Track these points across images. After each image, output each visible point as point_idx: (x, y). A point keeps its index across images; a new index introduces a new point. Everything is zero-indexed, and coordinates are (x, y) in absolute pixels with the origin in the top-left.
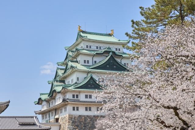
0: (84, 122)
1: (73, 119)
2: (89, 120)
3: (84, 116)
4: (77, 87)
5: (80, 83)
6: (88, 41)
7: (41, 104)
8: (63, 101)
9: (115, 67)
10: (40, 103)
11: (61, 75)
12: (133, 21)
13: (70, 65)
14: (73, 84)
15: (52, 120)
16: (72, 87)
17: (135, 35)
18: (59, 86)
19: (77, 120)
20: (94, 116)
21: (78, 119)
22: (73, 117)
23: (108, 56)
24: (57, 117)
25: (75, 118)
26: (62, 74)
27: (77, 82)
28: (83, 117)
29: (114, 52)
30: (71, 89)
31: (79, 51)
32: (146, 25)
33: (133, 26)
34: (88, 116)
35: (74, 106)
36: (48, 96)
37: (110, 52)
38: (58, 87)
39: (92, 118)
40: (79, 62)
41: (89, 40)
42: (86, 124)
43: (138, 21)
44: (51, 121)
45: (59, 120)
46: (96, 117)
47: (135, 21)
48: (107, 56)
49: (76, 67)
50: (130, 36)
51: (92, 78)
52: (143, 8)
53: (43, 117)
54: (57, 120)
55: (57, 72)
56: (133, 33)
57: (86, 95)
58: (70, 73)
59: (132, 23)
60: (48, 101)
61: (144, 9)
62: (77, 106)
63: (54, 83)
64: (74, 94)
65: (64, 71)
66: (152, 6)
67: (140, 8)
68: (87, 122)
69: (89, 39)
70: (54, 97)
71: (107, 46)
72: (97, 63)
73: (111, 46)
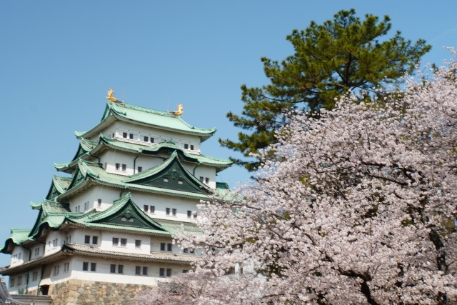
0: (105, 297)
1: (81, 290)
2: (116, 292)
3: (107, 284)
4: (96, 219)
5: (104, 212)
6: (128, 123)
7: (10, 252)
8: (63, 249)
9: (180, 183)
10: (9, 249)
11: (62, 192)
12: (244, 88)
13: (85, 172)
14: (86, 212)
15: (33, 289)
16: (86, 219)
17: (249, 119)
18: (57, 214)
19: (90, 292)
20: (128, 286)
21: (93, 290)
22: (83, 286)
23: (168, 158)
24: (45, 282)
25: (86, 286)
26: (65, 189)
27: (97, 210)
28: (104, 287)
29: (180, 152)
30: (84, 223)
31: (107, 143)
32: (272, 97)
33: (244, 99)
34: (114, 285)
35: (86, 261)
36: (29, 236)
37: (173, 150)
38: (54, 218)
39: (123, 288)
40: (104, 167)
41: (131, 122)
42: (110, 301)
43: (255, 88)
44: (31, 292)
45: (50, 290)
46: (132, 288)
47: (249, 87)
48: (165, 160)
49: (98, 177)
50: (237, 120)
51: (129, 202)
52: (269, 61)
53: (12, 281)
54: (45, 289)
55: (53, 184)
56: (244, 113)
57: (114, 239)
58: (84, 187)
59: (242, 91)
60: (27, 247)
61: (271, 63)
62: (94, 262)
63: (44, 207)
64: (88, 234)
65: (70, 183)
66: (288, 59)
67: (263, 60)
68: (111, 296)
69: (130, 120)
70: (42, 238)
71: (168, 137)
72: (144, 172)
73: (175, 138)
